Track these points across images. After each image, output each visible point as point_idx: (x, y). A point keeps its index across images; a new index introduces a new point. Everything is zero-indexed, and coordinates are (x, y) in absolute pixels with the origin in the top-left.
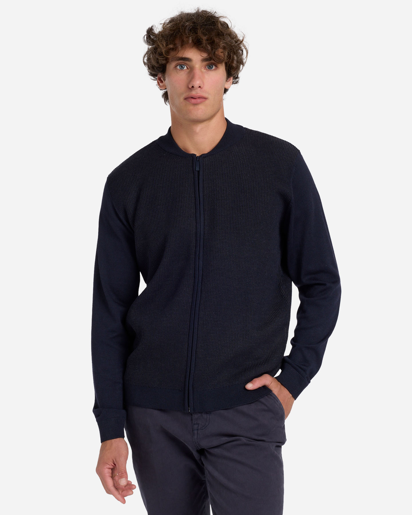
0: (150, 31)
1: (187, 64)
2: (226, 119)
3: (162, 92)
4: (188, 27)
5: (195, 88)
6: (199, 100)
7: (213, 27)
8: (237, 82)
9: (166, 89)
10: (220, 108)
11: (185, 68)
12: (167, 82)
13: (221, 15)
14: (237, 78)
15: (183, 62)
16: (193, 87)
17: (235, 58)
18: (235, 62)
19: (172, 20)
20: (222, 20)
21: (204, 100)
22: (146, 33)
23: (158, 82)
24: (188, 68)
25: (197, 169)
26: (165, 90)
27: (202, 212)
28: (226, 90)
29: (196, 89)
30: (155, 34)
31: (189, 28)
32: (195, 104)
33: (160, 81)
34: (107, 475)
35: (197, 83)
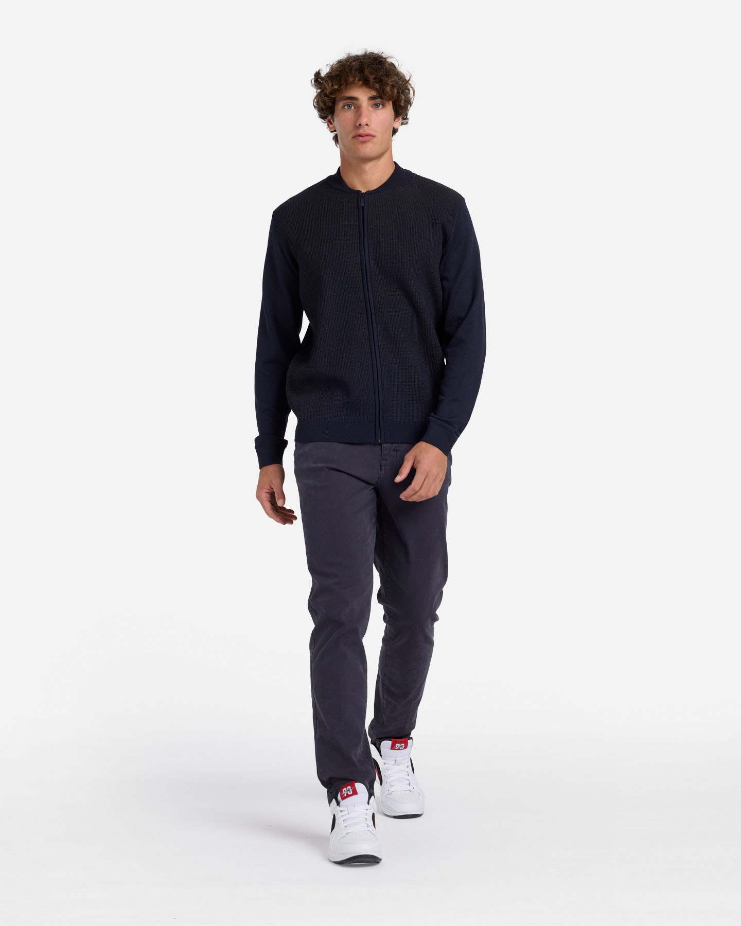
0: (318, 74)
1: (355, 104)
2: (395, 163)
3: (333, 135)
4: (354, 67)
5: (362, 126)
6: (367, 138)
7: (380, 67)
8: (407, 123)
9: (335, 131)
10: (388, 149)
11: (353, 107)
12: (336, 123)
13: (389, 56)
14: (407, 119)
15: (350, 101)
16: (360, 125)
17: (403, 97)
18: (403, 102)
19: (339, 62)
20: (389, 60)
21: (372, 137)
22: (313, 77)
23: (328, 125)
24: (355, 108)
25: (362, 204)
26: (336, 133)
27: (366, 246)
28: (395, 131)
29: (364, 127)
30: (322, 77)
31: (356, 67)
32: (364, 142)
33: (330, 123)
34: (266, 499)
35: (364, 121)
